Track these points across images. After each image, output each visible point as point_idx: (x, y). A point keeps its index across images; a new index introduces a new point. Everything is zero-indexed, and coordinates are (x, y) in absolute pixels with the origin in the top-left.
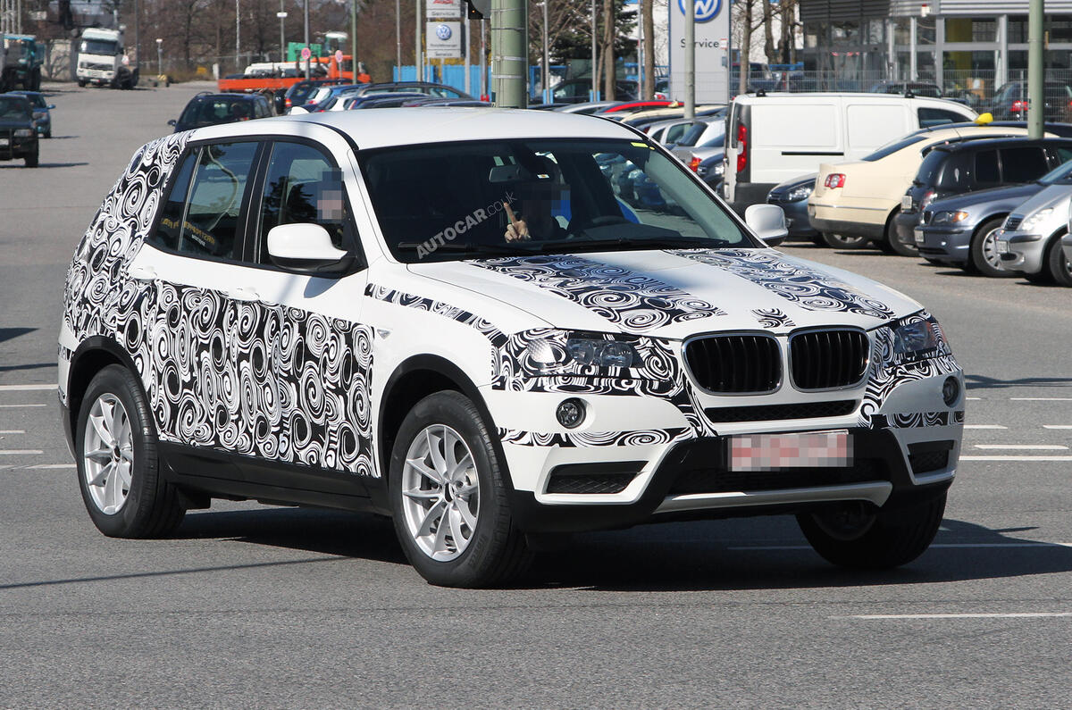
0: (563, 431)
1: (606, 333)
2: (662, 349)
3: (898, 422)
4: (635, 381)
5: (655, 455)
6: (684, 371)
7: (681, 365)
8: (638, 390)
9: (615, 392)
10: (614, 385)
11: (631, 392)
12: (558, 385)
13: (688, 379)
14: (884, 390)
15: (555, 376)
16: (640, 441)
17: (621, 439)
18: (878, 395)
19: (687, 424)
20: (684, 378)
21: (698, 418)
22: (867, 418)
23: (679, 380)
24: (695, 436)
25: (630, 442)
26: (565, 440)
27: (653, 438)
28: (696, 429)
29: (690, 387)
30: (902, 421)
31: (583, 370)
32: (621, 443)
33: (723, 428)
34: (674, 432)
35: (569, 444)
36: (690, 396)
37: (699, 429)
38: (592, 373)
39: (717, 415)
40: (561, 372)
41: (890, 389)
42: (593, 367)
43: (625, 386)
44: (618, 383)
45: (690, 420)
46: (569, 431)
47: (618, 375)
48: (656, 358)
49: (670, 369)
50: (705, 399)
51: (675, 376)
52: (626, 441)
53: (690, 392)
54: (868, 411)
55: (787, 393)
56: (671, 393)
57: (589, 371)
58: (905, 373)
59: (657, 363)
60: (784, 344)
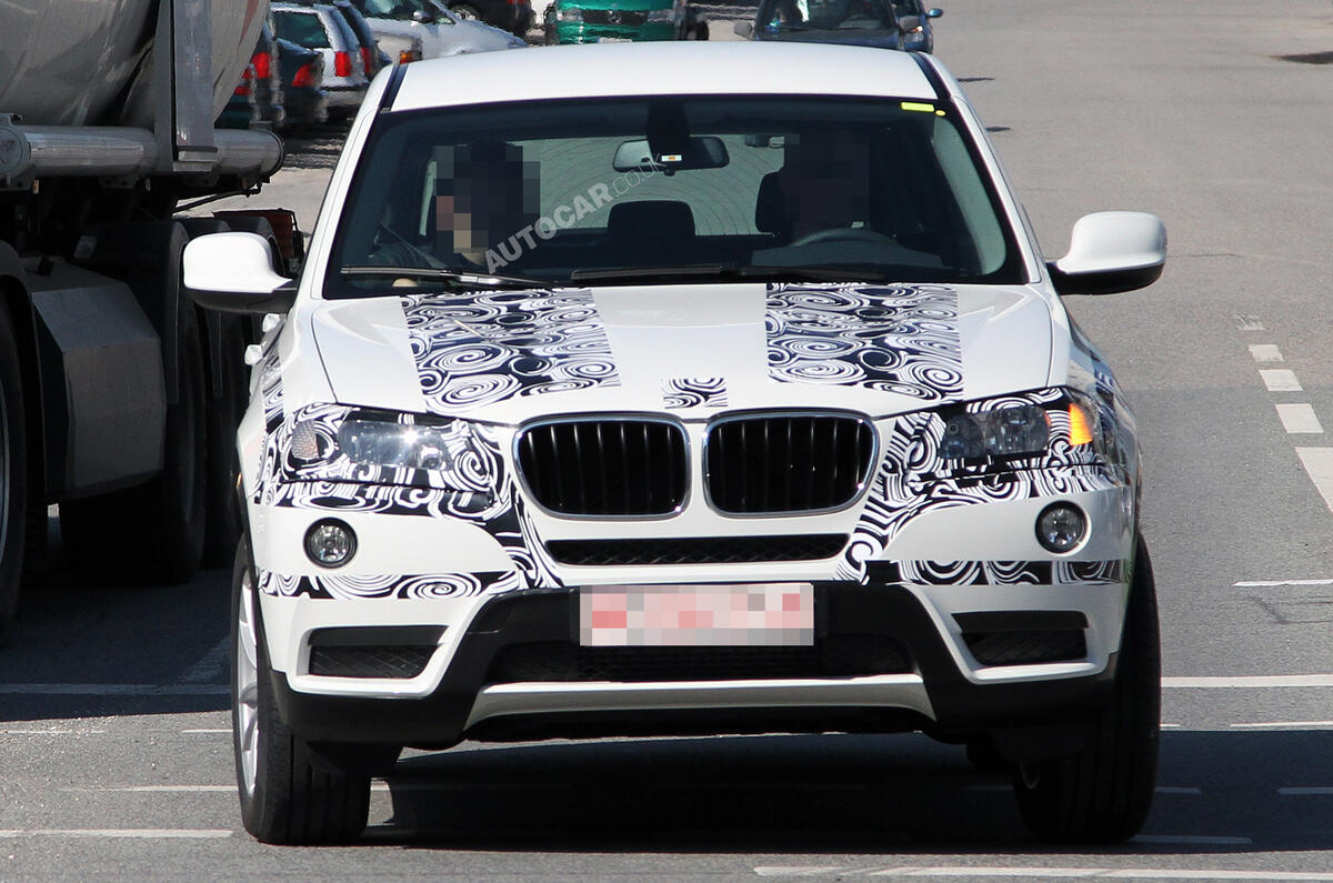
0: (313, 572)
1: (404, 412)
2: (483, 440)
3: (925, 574)
4: (432, 492)
5: (456, 616)
6: (515, 479)
7: (509, 468)
8: (433, 508)
9: (397, 510)
10: (397, 499)
11: (422, 511)
12: (313, 496)
13: (520, 491)
14: (896, 520)
15: (312, 481)
16: (433, 591)
17: (402, 587)
18: (884, 527)
19: (511, 566)
20: (513, 489)
21: (530, 556)
22: (857, 566)
23: (505, 492)
24: (524, 585)
25: (416, 592)
26: (316, 587)
27: (454, 588)
28: (526, 574)
29: (521, 505)
30: (931, 573)
31: (355, 474)
32: (403, 594)
33: (573, 575)
34: (487, 578)
35: (322, 593)
36: (520, 520)
37: (532, 574)
38: (368, 478)
39: (564, 551)
40: (322, 475)
41: (909, 518)
42: (372, 467)
43: (415, 500)
44: (405, 497)
45: (516, 558)
46: (323, 573)
47: (409, 482)
48: (472, 455)
49: (491, 473)
50: (544, 525)
51: (499, 487)
52: (410, 591)
53: (522, 513)
54: (861, 554)
55: (697, 517)
56: (488, 514)
57: (366, 473)
58: (954, 493)
59: (473, 463)
60: (697, 440)
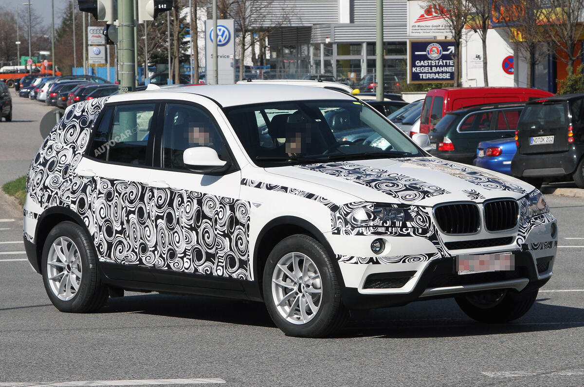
0: (374, 256)
1: (393, 204)
2: (423, 212)
3: (533, 247)
4: (410, 229)
5: (421, 267)
6: (434, 223)
7: (432, 220)
8: (412, 234)
9: (400, 235)
10: (399, 231)
11: (408, 235)
12: (371, 232)
13: (436, 227)
14: (526, 231)
15: (369, 227)
16: (413, 260)
17: (404, 259)
18: (524, 233)
19: (436, 251)
20: (434, 227)
21: (441, 248)
22: (519, 245)
23: (432, 228)
24: (441, 257)
25: (408, 261)
26: (375, 261)
27: (420, 259)
28: (441, 253)
29: (437, 231)
31: (383, 224)
32: (404, 262)
33: (454, 253)
34: (430, 255)
35: (377, 262)
37: (443, 253)
38: (387, 225)
39: (451, 246)
40: (372, 225)
41: (529, 230)
42: (388, 222)
43: (405, 231)
44: (401, 230)
45: (438, 248)
46: (377, 256)
47: (401, 226)
48: (419, 217)
49: (427, 222)
50: (444, 238)
51: (430, 226)
52: (406, 261)
53: (437, 235)
54: (520, 242)
55: (483, 233)
56: (428, 235)
58: (535, 222)
59: (420, 219)
60: (481, 208)
